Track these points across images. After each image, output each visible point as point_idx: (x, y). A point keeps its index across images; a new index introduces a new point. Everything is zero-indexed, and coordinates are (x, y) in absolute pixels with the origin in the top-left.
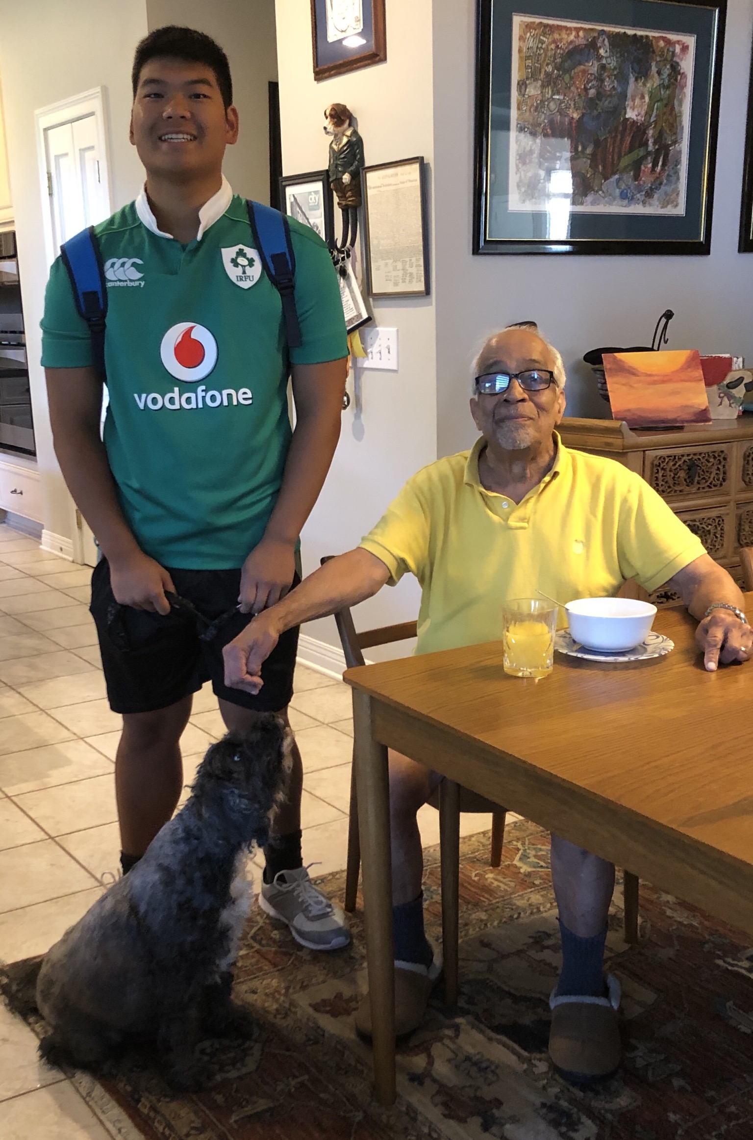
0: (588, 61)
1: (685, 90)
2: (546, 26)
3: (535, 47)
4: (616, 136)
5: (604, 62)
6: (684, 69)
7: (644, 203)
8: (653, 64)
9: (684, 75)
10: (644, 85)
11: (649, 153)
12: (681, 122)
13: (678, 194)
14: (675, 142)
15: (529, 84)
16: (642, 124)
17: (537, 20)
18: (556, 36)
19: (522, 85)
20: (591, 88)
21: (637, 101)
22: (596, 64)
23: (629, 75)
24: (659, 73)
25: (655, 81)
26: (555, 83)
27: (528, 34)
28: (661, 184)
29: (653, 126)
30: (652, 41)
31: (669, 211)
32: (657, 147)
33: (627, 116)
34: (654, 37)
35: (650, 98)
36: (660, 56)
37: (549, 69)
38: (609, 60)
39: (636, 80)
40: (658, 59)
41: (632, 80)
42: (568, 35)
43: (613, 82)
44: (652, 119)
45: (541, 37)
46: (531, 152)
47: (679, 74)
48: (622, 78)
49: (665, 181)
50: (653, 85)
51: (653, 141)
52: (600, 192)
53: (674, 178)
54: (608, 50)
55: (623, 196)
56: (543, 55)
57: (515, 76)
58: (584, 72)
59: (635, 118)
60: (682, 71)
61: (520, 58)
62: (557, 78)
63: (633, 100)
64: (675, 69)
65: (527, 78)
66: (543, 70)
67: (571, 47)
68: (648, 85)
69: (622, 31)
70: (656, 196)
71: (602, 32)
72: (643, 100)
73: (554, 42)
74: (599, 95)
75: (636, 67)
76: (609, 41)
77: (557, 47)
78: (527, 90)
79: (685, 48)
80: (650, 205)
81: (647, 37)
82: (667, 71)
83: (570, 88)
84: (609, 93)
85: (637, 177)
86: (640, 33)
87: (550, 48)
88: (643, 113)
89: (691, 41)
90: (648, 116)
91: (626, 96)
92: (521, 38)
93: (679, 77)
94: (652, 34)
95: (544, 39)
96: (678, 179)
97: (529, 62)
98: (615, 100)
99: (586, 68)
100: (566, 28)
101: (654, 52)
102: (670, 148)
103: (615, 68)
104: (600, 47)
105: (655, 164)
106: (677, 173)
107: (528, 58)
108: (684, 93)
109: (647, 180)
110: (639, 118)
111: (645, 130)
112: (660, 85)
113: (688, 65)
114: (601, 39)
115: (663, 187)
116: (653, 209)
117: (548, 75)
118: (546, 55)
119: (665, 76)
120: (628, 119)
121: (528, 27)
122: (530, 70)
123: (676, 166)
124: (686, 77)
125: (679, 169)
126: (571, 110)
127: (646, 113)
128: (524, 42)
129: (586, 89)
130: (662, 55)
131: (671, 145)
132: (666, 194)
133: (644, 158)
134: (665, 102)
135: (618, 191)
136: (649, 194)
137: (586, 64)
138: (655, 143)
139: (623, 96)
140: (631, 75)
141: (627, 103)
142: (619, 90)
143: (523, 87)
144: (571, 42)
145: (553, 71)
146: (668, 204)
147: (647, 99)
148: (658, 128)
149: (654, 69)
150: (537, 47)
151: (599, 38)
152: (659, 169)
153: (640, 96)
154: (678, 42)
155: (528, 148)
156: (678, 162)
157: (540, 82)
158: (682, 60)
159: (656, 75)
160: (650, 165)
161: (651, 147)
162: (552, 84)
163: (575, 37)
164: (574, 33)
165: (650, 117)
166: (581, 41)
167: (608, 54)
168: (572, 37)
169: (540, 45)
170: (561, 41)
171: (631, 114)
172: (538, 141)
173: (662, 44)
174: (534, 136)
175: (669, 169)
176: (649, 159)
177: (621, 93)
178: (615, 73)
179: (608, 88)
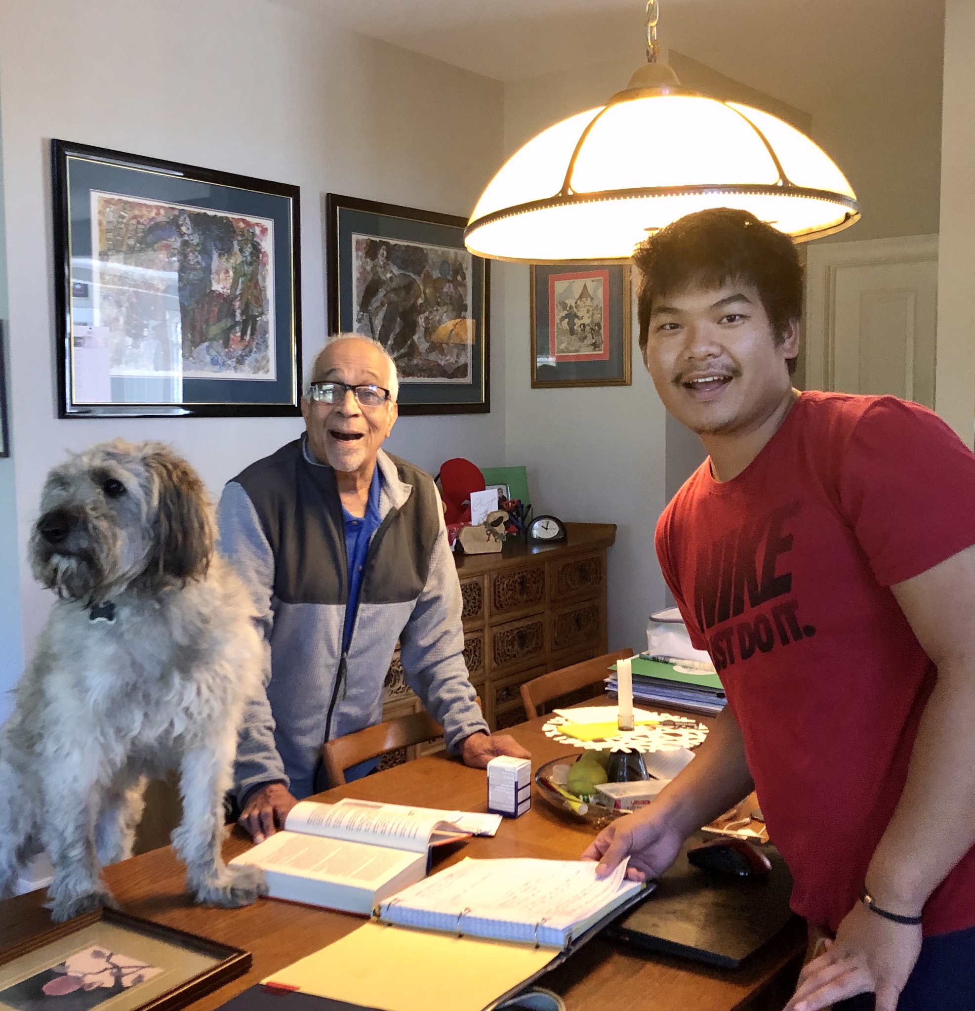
0: (170, 237)
1: (267, 267)
2: (126, 203)
3: (115, 220)
4: (203, 307)
5: (186, 238)
6: (264, 248)
7: (235, 368)
8: (235, 243)
9: (265, 254)
10: (228, 261)
11: (236, 323)
12: (265, 295)
13: (268, 361)
14: (262, 314)
15: (112, 255)
16: (228, 296)
17: (116, 197)
18: (137, 212)
19: (104, 256)
20: (175, 261)
21: (222, 275)
22: (179, 240)
23: (211, 251)
24: (241, 250)
25: (237, 259)
26: (138, 255)
27: (108, 209)
28: (250, 351)
29: (239, 298)
30: (231, 222)
31: (261, 376)
32: (244, 318)
33: (213, 289)
34: (233, 218)
35: (234, 273)
37: (132, 242)
38: (191, 237)
39: (220, 255)
40: (240, 238)
41: (215, 256)
42: (149, 212)
43: (197, 257)
44: (238, 292)
45: (122, 213)
46: (117, 320)
47: (261, 252)
48: (206, 253)
49: (255, 349)
50: (236, 261)
51: (240, 312)
52: (191, 358)
53: (263, 347)
54: (190, 228)
55: (214, 362)
56: (124, 230)
57: (96, 246)
58: (167, 246)
59: (221, 291)
60: (263, 250)
61: (101, 231)
62: (140, 251)
63: (218, 274)
64: (256, 249)
65: (109, 250)
66: (125, 243)
67: (152, 223)
68: (232, 261)
69: (203, 211)
70: (247, 362)
71: (183, 211)
72: (228, 275)
73: (135, 217)
74: (184, 269)
75: (219, 246)
76: (190, 220)
77: (139, 223)
79: (264, 231)
80: (242, 371)
81: (227, 218)
82: (248, 250)
83: (154, 260)
84: (193, 266)
85: (226, 344)
86: (220, 214)
87: (131, 223)
88: (229, 286)
89: (269, 224)
90: (233, 290)
91: (211, 270)
92: (100, 212)
93: (261, 256)
94: (231, 216)
95: (125, 214)
96: (267, 347)
97: (110, 235)
98: (201, 274)
99: (169, 243)
100: (150, 206)
102: (258, 319)
103: (198, 245)
104: (182, 225)
105: (244, 333)
106: (265, 341)
107: (108, 231)
108: (267, 270)
109: (237, 349)
112: (243, 262)
113: (268, 245)
114: (182, 218)
115: (253, 355)
116: (245, 374)
117: (128, 246)
118: (127, 230)
119: (247, 254)
120: (214, 291)
121: (108, 202)
122: (111, 243)
123: (265, 335)
124: (267, 256)
125: (268, 338)
126: (156, 281)
127: (232, 287)
128: (104, 215)
129: (170, 263)
130: (242, 235)
131: (257, 316)
132: (257, 361)
133: (232, 327)
134: (249, 277)
135: (208, 358)
136: (240, 361)
137: (169, 239)
138: (242, 314)
139: (208, 270)
140: (214, 251)
141: (212, 276)
142: (204, 264)
143: (104, 258)
144: (153, 219)
145: (135, 244)
146: (259, 370)
147: (231, 273)
148: (244, 300)
149: (236, 247)
150: (118, 222)
151: (180, 217)
152: (248, 337)
153: (224, 271)
154: (257, 224)
155: (113, 316)
156: (266, 332)
157: (122, 254)
158: (262, 241)
159: (238, 252)
160: (239, 334)
161: (238, 318)
162: (135, 256)
163: (156, 214)
164: (154, 211)
165: (236, 290)
166: (162, 218)
167: (190, 231)
168: (153, 214)
169: (120, 220)
170: (142, 217)
171: (217, 287)
172: (124, 309)
173: (242, 225)
174: (119, 305)
175: (258, 338)
176: (238, 328)
177: (205, 268)
178: (198, 248)
179: (192, 263)
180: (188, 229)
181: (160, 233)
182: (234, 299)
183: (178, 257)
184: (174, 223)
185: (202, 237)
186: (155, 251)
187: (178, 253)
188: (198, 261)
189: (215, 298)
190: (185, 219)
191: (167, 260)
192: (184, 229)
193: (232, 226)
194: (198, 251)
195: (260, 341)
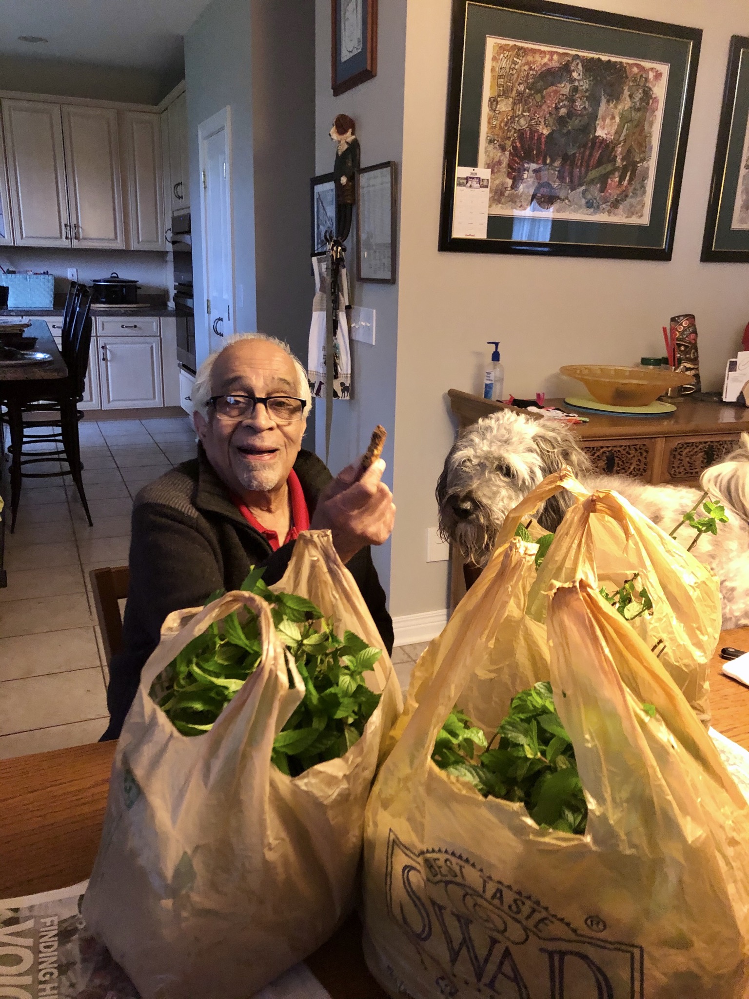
0: (560, 83)
1: (656, 113)
2: (520, 49)
3: (508, 67)
4: (584, 152)
7: (609, 212)
8: (626, 88)
9: (656, 100)
10: (616, 107)
11: (617, 169)
12: (650, 142)
13: (643, 206)
14: (643, 160)
15: (501, 100)
16: (612, 142)
17: (511, 43)
18: (530, 58)
19: (493, 101)
20: (562, 107)
21: (608, 121)
22: (569, 86)
24: (631, 96)
25: (626, 104)
26: (526, 101)
27: (502, 55)
28: (626, 196)
29: (622, 144)
30: (625, 67)
31: (634, 220)
32: (625, 163)
34: (627, 63)
35: (621, 118)
36: (633, 81)
39: (608, 101)
40: (631, 84)
41: (604, 101)
42: (542, 58)
44: (622, 138)
45: (515, 59)
46: (499, 162)
47: (651, 98)
49: (631, 194)
51: (621, 157)
52: (567, 201)
53: (640, 193)
55: (589, 205)
56: (515, 76)
57: (487, 92)
58: (556, 92)
59: (605, 136)
60: (654, 96)
61: (493, 76)
62: (528, 97)
63: (604, 120)
64: (647, 95)
65: (499, 96)
66: (515, 89)
68: (620, 107)
69: (596, 56)
70: (621, 206)
73: (527, 63)
74: (570, 115)
76: (582, 65)
77: (530, 69)
78: (498, 106)
79: (658, 76)
80: (615, 215)
81: (621, 62)
82: (638, 95)
83: (541, 106)
85: (602, 190)
87: (523, 69)
88: (613, 131)
89: (665, 69)
90: (617, 136)
91: (597, 116)
92: (494, 59)
93: (651, 101)
94: (625, 60)
95: (518, 60)
96: (644, 192)
97: (501, 81)
100: (541, 52)
102: (639, 165)
103: (587, 90)
104: (574, 71)
105: (622, 178)
106: (643, 187)
107: (500, 77)
108: (655, 116)
109: (613, 191)
110: (608, 136)
111: (614, 148)
112: (631, 108)
113: (660, 91)
115: (629, 200)
116: (618, 218)
117: (518, 92)
118: (518, 76)
119: (637, 99)
120: (598, 137)
121: (502, 48)
122: (501, 89)
123: (643, 180)
124: (657, 101)
125: (647, 184)
126: (541, 127)
127: (616, 133)
128: (497, 62)
129: (557, 109)
130: (635, 80)
131: (639, 162)
132: (632, 206)
133: (612, 172)
135: (583, 201)
136: (615, 204)
137: (559, 85)
138: (623, 160)
139: (594, 117)
140: (603, 97)
142: (590, 110)
143: (495, 103)
144: (545, 64)
145: (525, 90)
146: (633, 214)
147: (617, 119)
148: (627, 146)
149: (626, 93)
150: (510, 68)
152: (625, 183)
153: (610, 117)
154: (652, 69)
155: (497, 159)
156: (645, 177)
157: (511, 100)
158: (654, 86)
159: (628, 98)
160: (617, 179)
161: (619, 163)
162: (523, 102)
163: (549, 60)
164: (548, 56)
165: (620, 136)
166: (555, 63)
167: (581, 77)
168: (546, 60)
169: (513, 66)
170: (534, 63)
171: (600, 133)
172: (507, 153)
173: (635, 70)
174: (503, 148)
175: (636, 184)
176: (617, 174)
177: (592, 113)
178: (587, 94)
179: (578, 108)
180: (579, 74)
181: (550, 78)
182: (616, 145)
183: (566, 103)
184: (566, 69)
185: (592, 83)
186: (543, 97)
187: (566, 99)
188: (585, 107)
189: (598, 144)
190: (578, 64)
191: (554, 106)
192: (575, 75)
193: (625, 71)
194: (587, 97)
195: (638, 186)
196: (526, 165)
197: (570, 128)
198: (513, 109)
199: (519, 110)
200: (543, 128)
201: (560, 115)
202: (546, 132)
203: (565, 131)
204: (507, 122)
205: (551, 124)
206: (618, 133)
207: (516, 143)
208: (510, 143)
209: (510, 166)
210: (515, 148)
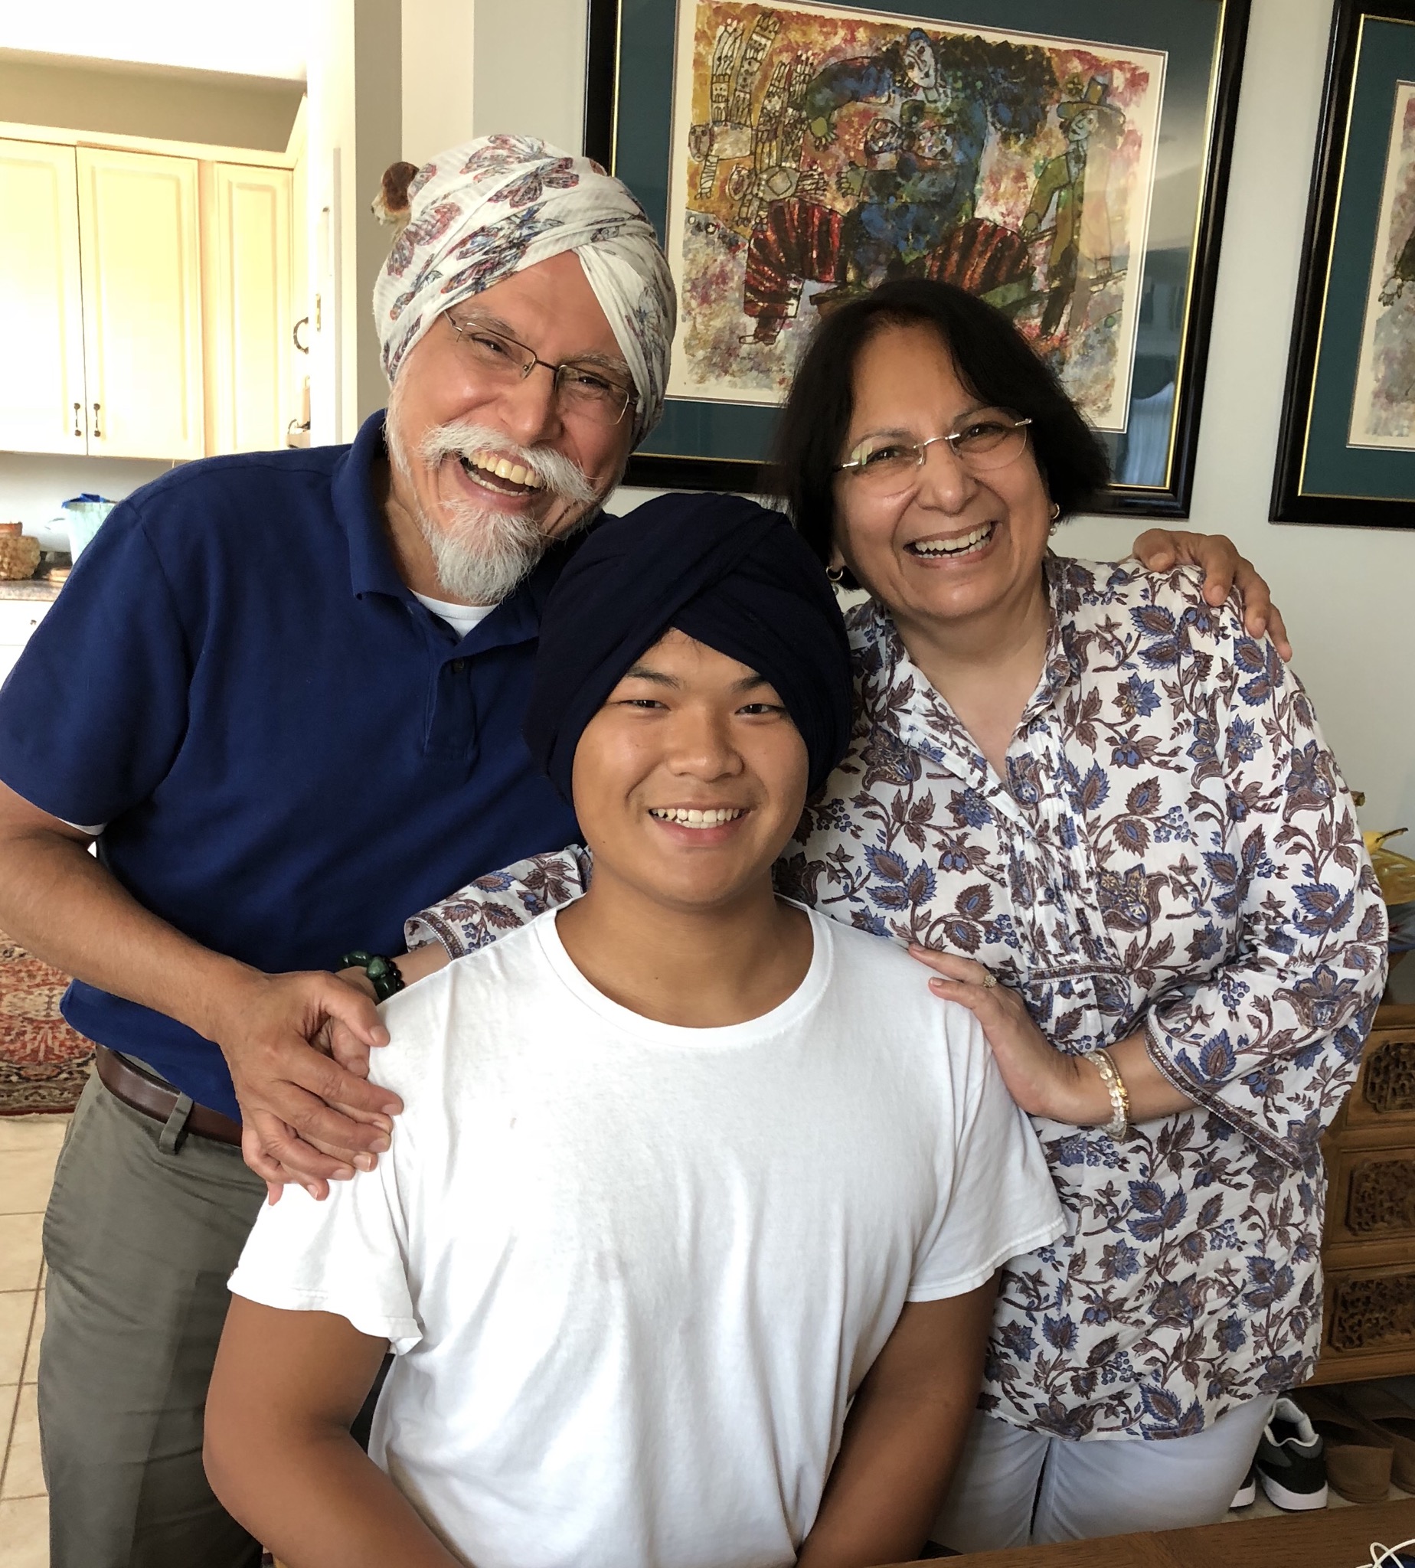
0: (875, 93)
1: (1136, 168)
2: (767, 13)
3: (737, 56)
4: (946, 256)
5: (920, 96)
8: (1051, 109)
9: (1134, 137)
10: (1026, 151)
11: (1035, 296)
13: (1109, 387)
14: (1104, 278)
15: (721, 133)
16: (1019, 234)
18: (795, 36)
19: (702, 136)
20: (881, 150)
21: (1006, 184)
22: (898, 102)
23: (986, 127)
24: (1065, 128)
25: (1052, 145)
26: (787, 135)
27: (722, 28)
28: (1064, 362)
29: (1047, 238)
30: (1049, 59)
32: (1056, 284)
33: (977, 215)
34: (1054, 50)
35: (1042, 179)
36: (1070, 91)
37: (775, 104)
38: (933, 95)
39: (1005, 139)
40: (1065, 98)
41: (993, 138)
42: (827, 35)
43: (943, 141)
44: (1045, 225)
45: (755, 37)
46: (723, 277)
47: (1121, 132)
49: (1075, 357)
50: (1049, 154)
51: (1045, 270)
53: (1099, 354)
54: (932, 72)
56: (758, 76)
57: (685, 115)
58: (865, 115)
59: (999, 220)
60: (1127, 128)
61: (699, 79)
62: (794, 126)
63: (995, 181)
64: (1108, 124)
65: (716, 122)
66: (757, 108)
67: (833, 60)
68: (1037, 152)
69: (971, 33)
72: (1022, 184)
73: (789, 48)
74: (905, 168)
76: (935, 53)
77: (798, 60)
78: (716, 146)
79: (1138, 80)
81: (1036, 49)
83: (826, 147)
84: (929, 163)
86: (1016, 40)
87: (776, 60)
88: (1021, 209)
89: (1154, 64)
90: (1033, 219)
91: (977, 173)
92: (701, 36)
93: (1120, 140)
94: (1046, 43)
95: (763, 41)
96: (1112, 353)
97: (722, 88)
98: (948, 179)
99: (873, 108)
100: (823, 22)
101: (1053, 83)
102: (1095, 288)
103: (949, 112)
104: (911, 66)
105: (1051, 320)
106: (1109, 340)
108: (1134, 174)
110: (1010, 220)
112: (1067, 154)
113: (1144, 115)
115: (1069, 369)
117: (768, 116)
118: (765, 77)
119: (1083, 135)
120: (980, 221)
122: (722, 105)
123: (1108, 326)
124: (1138, 140)
125: (1117, 333)
126: (828, 194)
127: (1029, 211)
128: (710, 44)
129: (869, 153)
130: (1076, 91)
131: (1095, 283)
132: (1078, 384)
134: (1080, 190)
137: (873, 99)
138: (1051, 275)
139: (969, 173)
140: (992, 128)
141: (978, 187)
142: (958, 157)
143: (706, 139)
144: (835, 51)
145: (784, 110)
147: (1032, 181)
149: (1053, 120)
150: (744, 58)
151: (908, 46)
152: (1060, 330)
153: (1012, 174)
154: (1120, 65)
155: (715, 269)
156: (1112, 319)
157: (748, 132)
158: (1126, 105)
159: (1058, 133)
160: (1038, 321)
161: (1040, 282)
162: (781, 137)
163: (845, 41)
164: (842, 33)
165: (1040, 221)
166: (862, 47)
167: (931, 81)
168: (837, 41)
169: (750, 54)
170: (807, 47)
171: (988, 211)
172: (742, 256)
173: (1076, 66)
174: (732, 246)
175: (1088, 332)
176: (1035, 309)
177: (962, 166)
178: (949, 121)
179: (927, 153)
180: (927, 75)
181: (851, 84)
182: (1032, 241)
183: (893, 140)
184: (891, 62)
185: (962, 95)
186: (832, 127)
187: (893, 131)
188: (943, 152)
189: (981, 238)
190: (922, 51)
191: (862, 146)
192: (915, 75)
193: (1049, 69)
194: (947, 127)
195: (1094, 340)
196: (792, 285)
197: (905, 198)
198: (753, 153)
199: (770, 154)
200: (834, 199)
201: (879, 167)
202: (842, 207)
203: (893, 204)
204: (739, 185)
205: (856, 186)
206: (1035, 212)
207: (763, 232)
208: (749, 232)
209: (748, 286)
210: (761, 244)
